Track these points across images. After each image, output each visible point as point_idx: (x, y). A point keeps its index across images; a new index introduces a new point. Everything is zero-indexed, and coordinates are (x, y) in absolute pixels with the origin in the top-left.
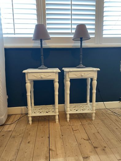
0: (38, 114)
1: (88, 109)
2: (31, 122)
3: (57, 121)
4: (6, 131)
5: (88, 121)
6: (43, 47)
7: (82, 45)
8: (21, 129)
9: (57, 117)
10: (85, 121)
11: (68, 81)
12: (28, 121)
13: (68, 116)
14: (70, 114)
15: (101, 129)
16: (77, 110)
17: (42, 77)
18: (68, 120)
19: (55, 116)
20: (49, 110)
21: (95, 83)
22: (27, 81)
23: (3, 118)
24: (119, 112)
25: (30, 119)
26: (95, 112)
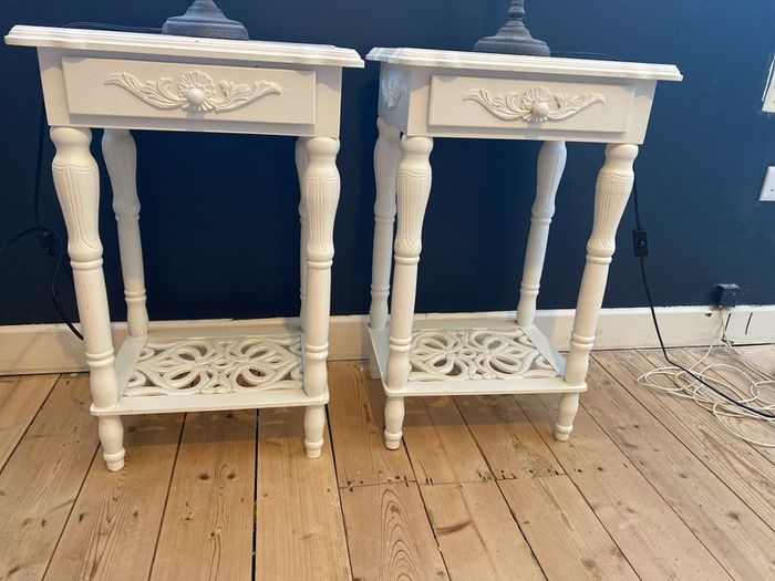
0: (173, 400)
1: (534, 367)
2: (115, 455)
3: (316, 443)
8: (32, 512)
9: (317, 421)
10: (509, 443)
11: (417, 153)
13: (396, 413)
14: (412, 403)
16: (456, 371)
18: (395, 435)
19: (299, 413)
20: (256, 364)
25: (113, 433)
26: (584, 386)
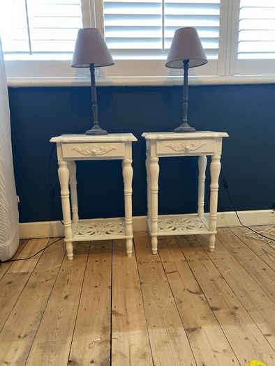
0: (87, 237)
1: (201, 227)
2: (71, 255)
3: (130, 251)
4: (16, 274)
5: (200, 253)
6: (97, 85)
7: (189, 80)
8: (49, 269)
9: (130, 244)
10: (193, 253)
12: (66, 252)
13: (155, 241)
14: (159, 238)
15: (229, 270)
16: (175, 229)
17: (94, 153)
18: (155, 249)
19: (124, 241)
20: (111, 229)
21: (217, 165)
22: (61, 162)
23: (8, 246)
24: (272, 233)
25: (70, 247)
26: (216, 232)
